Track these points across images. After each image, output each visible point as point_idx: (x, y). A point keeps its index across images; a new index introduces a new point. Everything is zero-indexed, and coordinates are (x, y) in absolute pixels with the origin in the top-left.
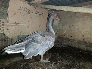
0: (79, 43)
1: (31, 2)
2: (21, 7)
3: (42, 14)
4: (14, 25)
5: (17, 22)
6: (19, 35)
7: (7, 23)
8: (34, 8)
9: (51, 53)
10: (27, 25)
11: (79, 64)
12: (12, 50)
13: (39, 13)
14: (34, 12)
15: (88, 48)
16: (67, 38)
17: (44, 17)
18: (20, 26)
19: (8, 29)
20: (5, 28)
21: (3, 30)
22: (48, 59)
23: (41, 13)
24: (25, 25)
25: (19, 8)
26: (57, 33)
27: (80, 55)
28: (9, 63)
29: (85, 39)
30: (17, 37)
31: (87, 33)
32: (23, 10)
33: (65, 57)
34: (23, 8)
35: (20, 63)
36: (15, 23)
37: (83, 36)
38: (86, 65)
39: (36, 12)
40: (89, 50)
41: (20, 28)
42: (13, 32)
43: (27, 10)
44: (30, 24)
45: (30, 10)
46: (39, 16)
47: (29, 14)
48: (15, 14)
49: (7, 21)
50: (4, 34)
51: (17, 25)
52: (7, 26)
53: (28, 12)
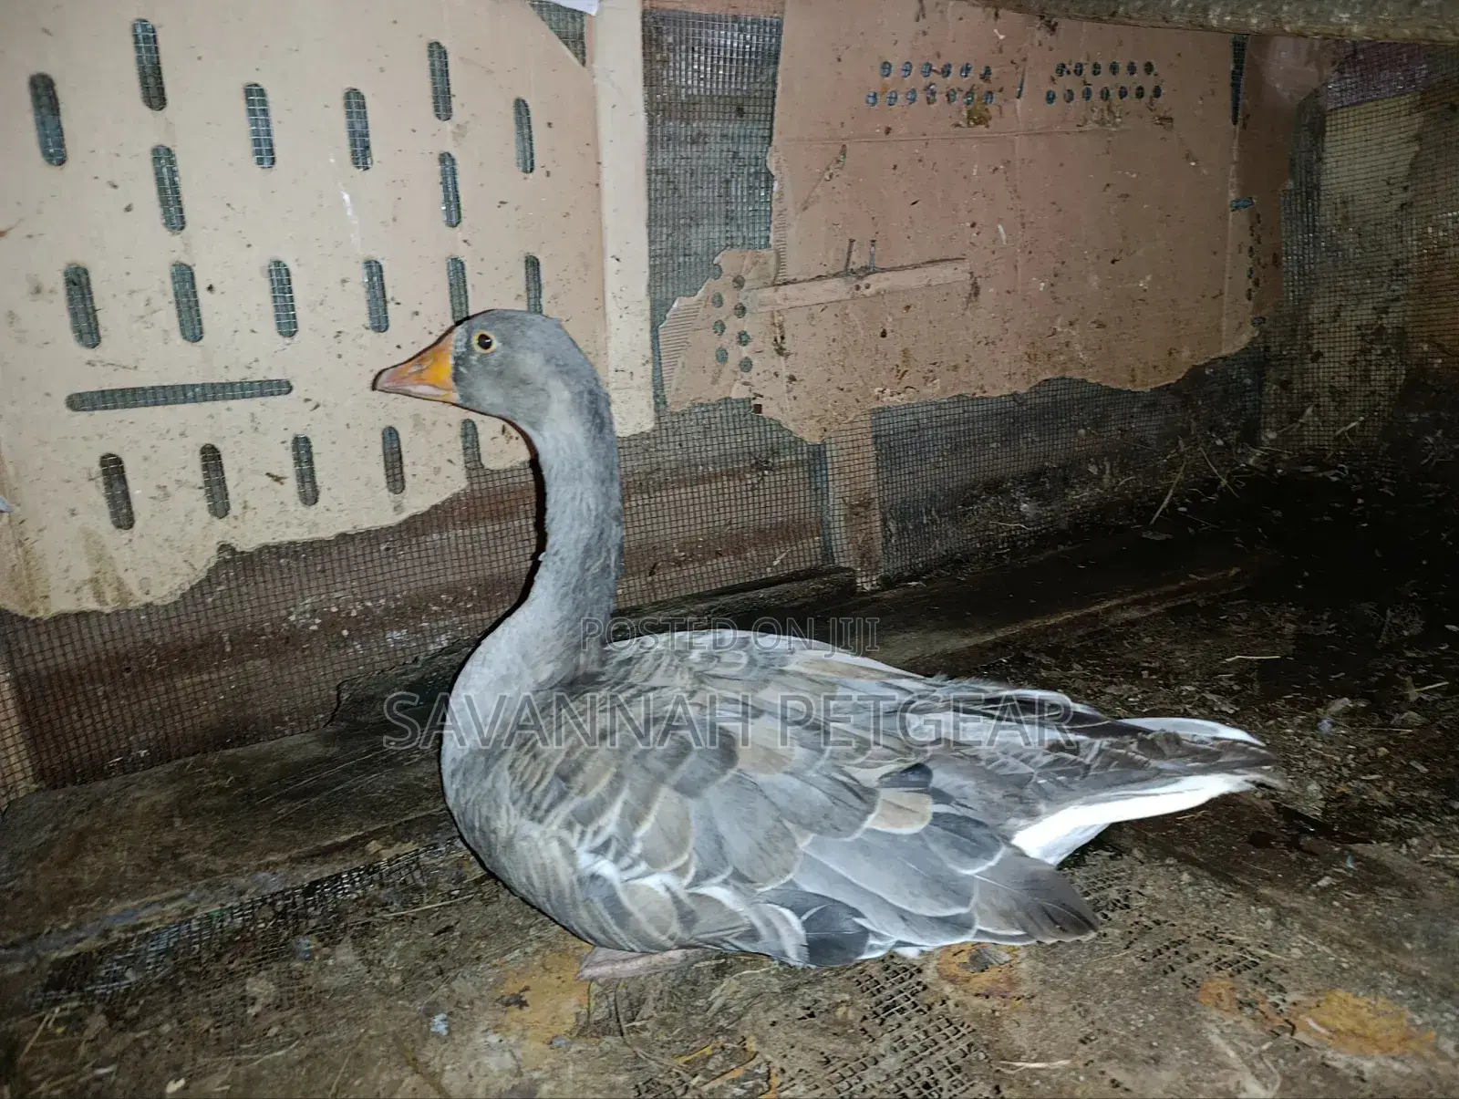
2: (886, 67)
3: (1149, 84)
4: (837, 289)
5: (858, 260)
6: (889, 400)
7: (774, 283)
8: (1041, 35)
10: (962, 270)
13: (1105, 80)
14: (1038, 79)
17: (1165, 120)
18: (891, 292)
19: (780, 351)
20: (756, 343)
21: (746, 365)
23: (1123, 78)
24: (947, 272)
25: (874, 81)
30: (865, 424)
32: (912, 95)
34: (907, 68)
36: (847, 273)
39: (1061, 69)
41: (890, 319)
42: (827, 376)
43: (954, 79)
44: (994, 257)
45: (986, 76)
46: (1095, 116)
47: (980, 123)
48: (838, 161)
49: (772, 262)
50: (758, 402)
51: (867, 292)
52: (773, 317)
53: (969, 95)
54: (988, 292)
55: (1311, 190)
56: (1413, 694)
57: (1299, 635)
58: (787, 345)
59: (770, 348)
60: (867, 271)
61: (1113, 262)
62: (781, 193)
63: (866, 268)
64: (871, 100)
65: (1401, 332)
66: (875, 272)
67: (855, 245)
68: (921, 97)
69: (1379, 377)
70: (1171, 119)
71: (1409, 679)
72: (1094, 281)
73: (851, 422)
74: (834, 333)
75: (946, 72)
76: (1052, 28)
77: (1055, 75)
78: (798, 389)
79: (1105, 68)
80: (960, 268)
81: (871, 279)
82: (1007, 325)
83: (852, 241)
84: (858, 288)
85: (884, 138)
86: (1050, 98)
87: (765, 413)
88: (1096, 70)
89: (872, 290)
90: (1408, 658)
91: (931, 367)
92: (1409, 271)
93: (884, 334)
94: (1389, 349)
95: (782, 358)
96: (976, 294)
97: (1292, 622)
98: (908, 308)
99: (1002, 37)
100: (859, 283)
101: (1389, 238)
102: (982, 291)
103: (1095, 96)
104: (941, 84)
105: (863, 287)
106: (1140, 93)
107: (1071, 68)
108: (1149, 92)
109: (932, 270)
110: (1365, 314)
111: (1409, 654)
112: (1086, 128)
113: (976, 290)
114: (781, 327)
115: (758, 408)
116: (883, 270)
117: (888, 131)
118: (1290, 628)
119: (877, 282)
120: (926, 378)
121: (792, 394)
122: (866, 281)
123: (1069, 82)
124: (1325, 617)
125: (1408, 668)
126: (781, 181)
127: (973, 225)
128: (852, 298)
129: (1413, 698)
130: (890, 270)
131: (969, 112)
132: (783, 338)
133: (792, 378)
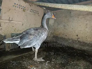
0: (74, 43)
2: (15, 4)
3: (38, 13)
5: (11, 19)
6: (13, 32)
8: (30, 6)
9: (45, 52)
10: (21, 22)
11: (73, 63)
15: (82, 47)
16: (62, 37)
17: (39, 16)
18: (14, 23)
22: (42, 58)
23: (36, 12)
24: (20, 22)
26: (53, 32)
27: (74, 54)
29: (79, 38)
31: (81, 32)
32: (18, 7)
33: (60, 56)
34: (17, 4)
36: (9, 20)
37: (77, 35)
38: (80, 63)
39: (31, 10)
40: (83, 49)
41: (14, 25)
42: (6, 29)
43: (22, 7)
45: (25, 8)
46: (34, 14)
47: (24, 11)
48: (9, 10)
49: (0, 17)
53: (23, 9)
56: (53, 60)
62: (2, 11)
64: (13, 6)
72: (33, 26)
73: (8, 34)
74: (7, 25)
83: (10, 17)
85: (15, 10)
88: (34, 10)
91: (18, 30)
93: (13, 27)
99: (26, 5)
103: (34, 12)
109: (18, 22)
111: (53, 56)
113: (23, 25)
119: (12, 22)
127: (23, 19)
128: (9, 23)
130: (14, 21)
133: (1, 29)
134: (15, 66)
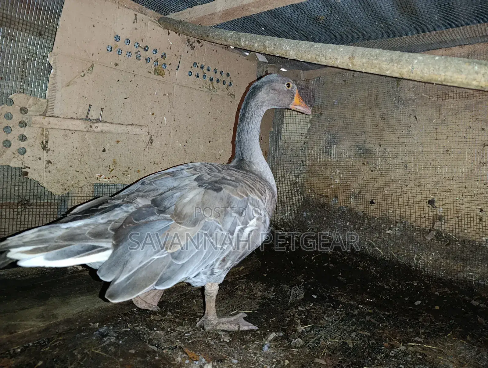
0: (411, 240)
1: (172, 15)
2: (117, 38)
3: (228, 81)
4: (82, 126)
5: (94, 114)
6: (102, 180)
7: (44, 115)
8: (188, 48)
10: (145, 131)
12: (46, 249)
13: (211, 74)
14: (186, 66)
16: (350, 210)
17: (232, 95)
18: (109, 133)
19: (44, 148)
20: (30, 141)
21: (23, 151)
23: (218, 75)
24: (137, 130)
25: (111, 41)
28: (42, 325)
29: (440, 218)
30: (89, 190)
31: (454, 186)
32: (129, 54)
34: (128, 41)
35: (100, 326)
36: (87, 119)
37: (431, 202)
39: (195, 64)
40: (461, 276)
41: (108, 145)
42: (70, 164)
43: (149, 53)
44: (161, 129)
45: (164, 56)
46: (207, 86)
47: (160, 75)
48: (89, 70)
49: (45, 105)
50: (26, 170)
51: (95, 130)
52: (43, 131)
53: (156, 62)
54: (157, 143)
55: (278, 133)
56: (300, 329)
57: (263, 298)
58: (49, 146)
59: (38, 145)
60: (98, 121)
61: (209, 142)
62: (55, 75)
63: (98, 119)
64: (109, 49)
65: (303, 185)
66: (101, 122)
67: (92, 108)
68: (134, 56)
69: (295, 198)
70: (234, 95)
71: (299, 321)
72: (202, 148)
73: (81, 188)
74: (76, 145)
75: (146, 49)
76: (193, 48)
77: (192, 66)
78: (51, 167)
79: (212, 70)
80: (144, 129)
81: (99, 124)
82: (164, 158)
83: (90, 106)
84: (91, 127)
85: (114, 66)
86: (190, 74)
87: (29, 176)
88: (209, 69)
89: (99, 129)
90: (299, 310)
91: (127, 169)
92: (306, 165)
93: (104, 151)
94: (298, 190)
95: (45, 152)
96: (151, 143)
97: (261, 291)
98: (118, 142)
99: (171, 43)
100: (92, 125)
101: (300, 152)
102: (154, 142)
103: (208, 79)
104: (143, 53)
105: (93, 127)
106: (224, 83)
107: (199, 66)
108: (227, 83)
109: (130, 127)
110: (292, 177)
111: (300, 308)
112: (203, 90)
113: (151, 141)
114: (47, 137)
115: (26, 174)
116: (106, 122)
117: (116, 65)
118: (259, 294)
119: (101, 127)
120: (124, 174)
121: (48, 169)
122: (96, 125)
123: (197, 70)
124: (272, 290)
125: (299, 315)
126: (56, 69)
127: (153, 114)
128: (87, 131)
129: (300, 331)
130: (109, 123)
131: (155, 69)
132: (47, 142)
133: (49, 162)
134: (112, 349)
